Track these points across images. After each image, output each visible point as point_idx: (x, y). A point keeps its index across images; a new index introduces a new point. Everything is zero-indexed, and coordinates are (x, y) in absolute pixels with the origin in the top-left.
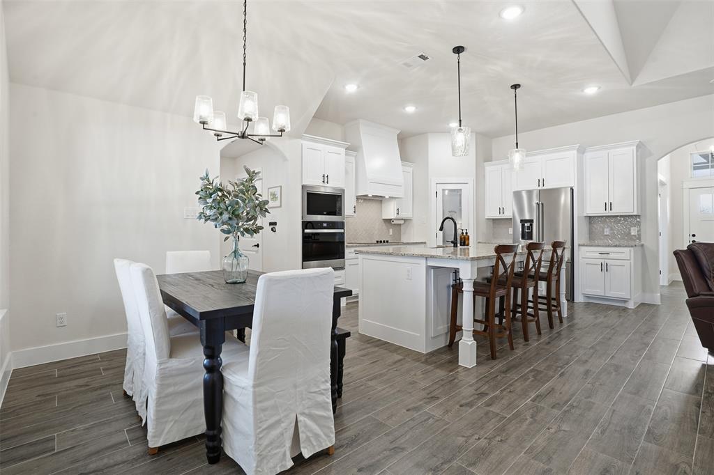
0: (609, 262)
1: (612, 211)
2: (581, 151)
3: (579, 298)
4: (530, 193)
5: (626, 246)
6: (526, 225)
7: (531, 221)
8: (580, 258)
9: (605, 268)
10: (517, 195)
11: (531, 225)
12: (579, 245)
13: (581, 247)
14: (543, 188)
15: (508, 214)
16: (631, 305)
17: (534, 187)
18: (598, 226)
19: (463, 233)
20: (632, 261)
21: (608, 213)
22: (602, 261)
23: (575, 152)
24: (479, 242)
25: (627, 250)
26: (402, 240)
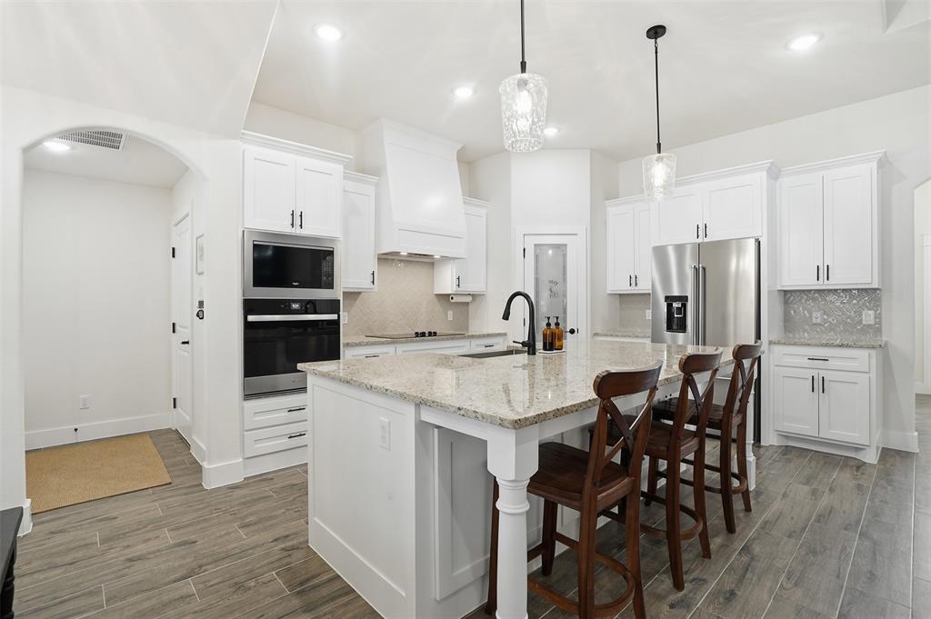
0: (828, 376)
1: (829, 282)
2: (774, 173)
3: (769, 438)
4: (680, 249)
5: (861, 347)
6: (675, 305)
7: (683, 299)
8: (772, 367)
9: (819, 385)
10: (660, 253)
11: (684, 306)
12: (771, 343)
13: (773, 347)
14: (706, 240)
15: (644, 287)
16: (871, 457)
17: (690, 238)
18: (800, 309)
19: (548, 325)
20: (873, 375)
21: (823, 284)
22: (815, 373)
23: (764, 174)
24: (596, 334)
25: (864, 354)
26: (470, 329)
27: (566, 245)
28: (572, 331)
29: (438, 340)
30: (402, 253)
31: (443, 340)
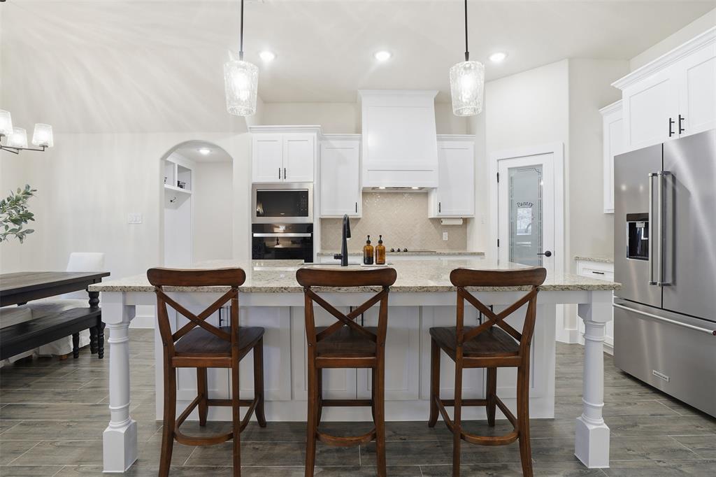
26: (468, 249)
27: (542, 165)
28: (548, 254)
29: (409, 255)
30: (381, 188)
31: (412, 255)
